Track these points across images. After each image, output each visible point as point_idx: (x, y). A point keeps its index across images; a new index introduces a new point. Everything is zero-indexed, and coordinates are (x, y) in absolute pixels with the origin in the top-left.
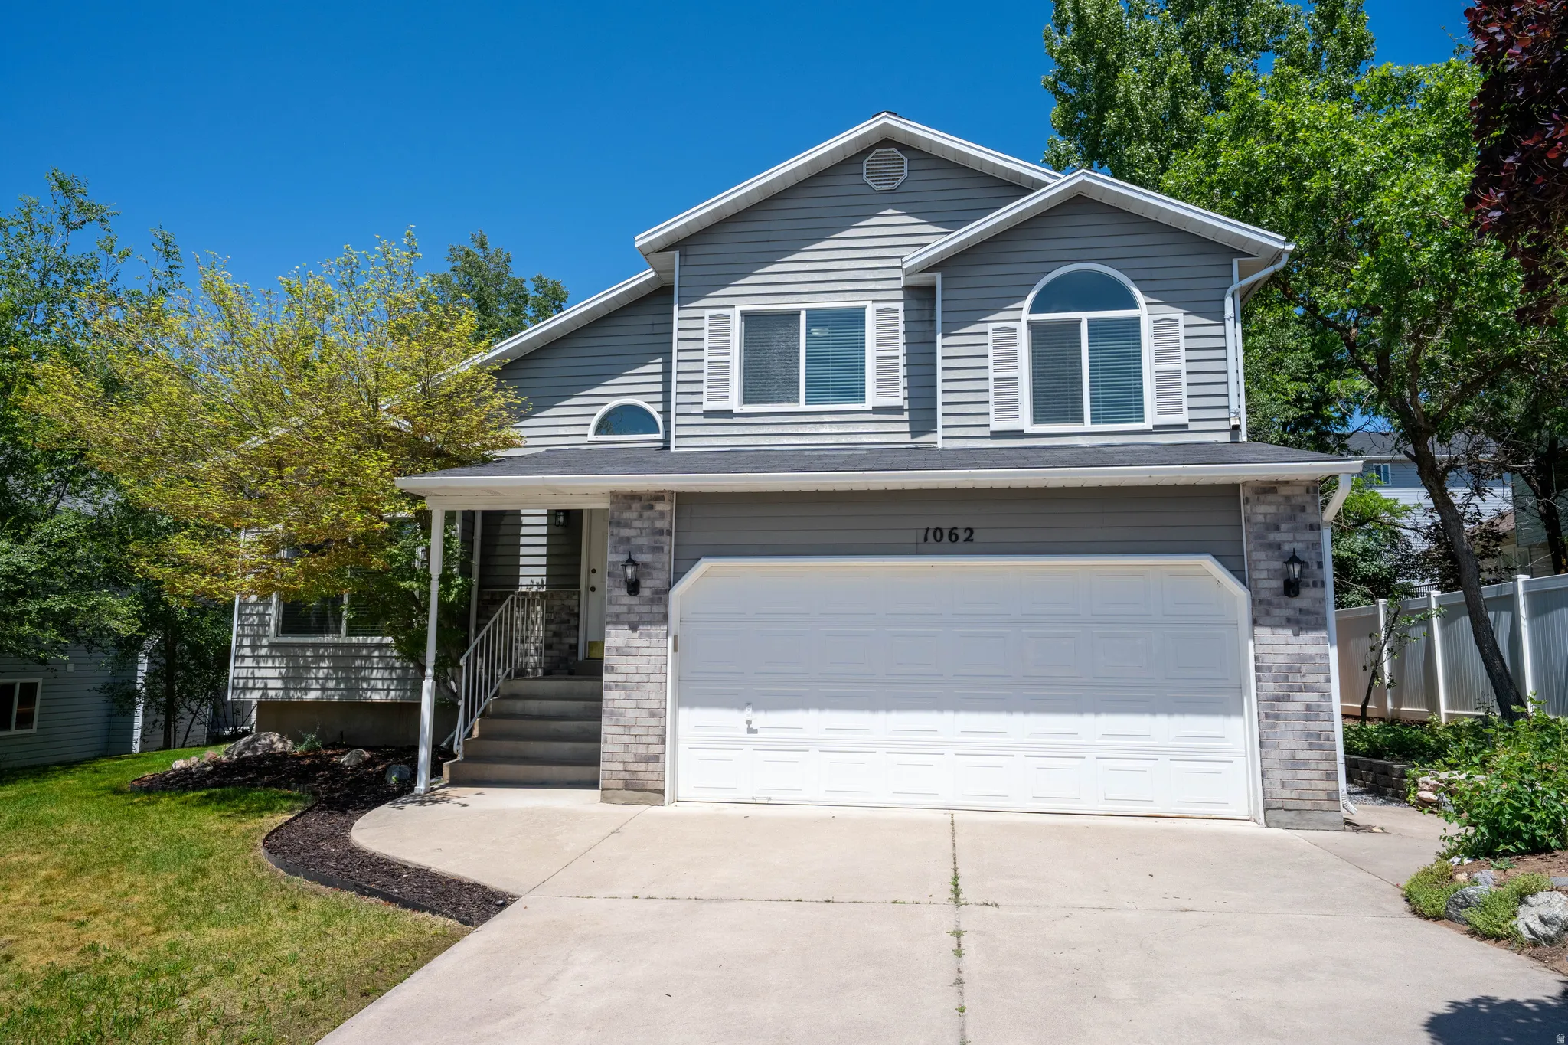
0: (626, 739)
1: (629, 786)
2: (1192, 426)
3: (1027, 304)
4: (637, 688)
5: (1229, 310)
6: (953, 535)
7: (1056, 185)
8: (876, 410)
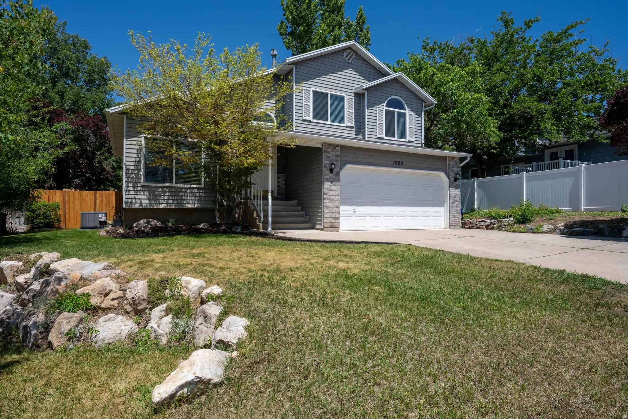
0: (330, 214)
1: (331, 227)
2: (415, 142)
3: (385, 104)
4: (333, 199)
5: (423, 115)
6: (399, 164)
7: (393, 75)
8: (348, 127)
